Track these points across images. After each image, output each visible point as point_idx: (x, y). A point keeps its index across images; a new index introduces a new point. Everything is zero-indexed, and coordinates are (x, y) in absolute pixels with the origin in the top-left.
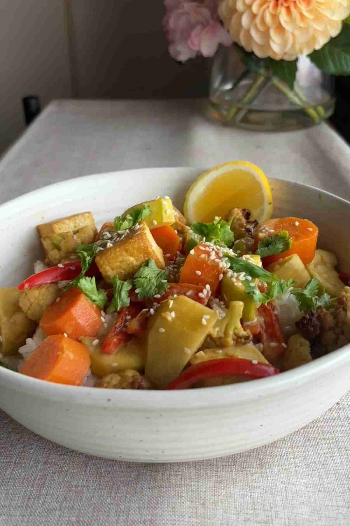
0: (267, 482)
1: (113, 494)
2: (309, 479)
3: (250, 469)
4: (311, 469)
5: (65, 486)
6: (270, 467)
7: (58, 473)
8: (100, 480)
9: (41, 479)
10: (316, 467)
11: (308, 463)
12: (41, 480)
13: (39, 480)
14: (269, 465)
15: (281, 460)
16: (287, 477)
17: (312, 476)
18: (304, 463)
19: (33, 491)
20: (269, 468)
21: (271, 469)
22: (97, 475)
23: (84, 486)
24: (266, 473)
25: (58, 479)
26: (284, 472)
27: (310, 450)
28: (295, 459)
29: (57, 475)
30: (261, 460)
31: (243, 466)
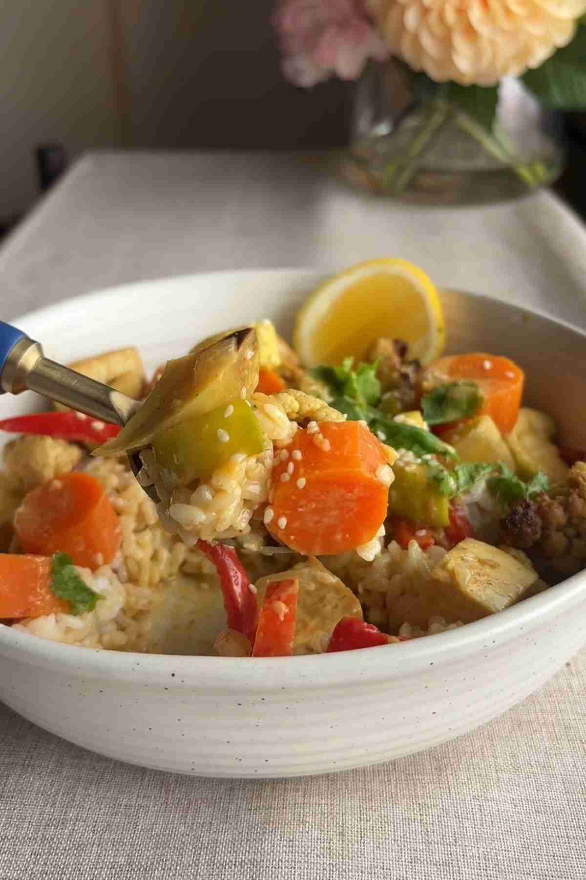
0: (449, 798)
1: (189, 819)
2: (520, 791)
3: (420, 776)
4: (524, 774)
5: (108, 806)
6: (453, 772)
7: (96, 783)
8: (167, 796)
9: (68, 793)
10: (531, 771)
11: (519, 766)
12: (68, 795)
13: (63, 794)
14: (451, 768)
15: (472, 759)
16: (482, 788)
17: (525, 787)
18: (511, 765)
19: (53, 812)
20: (452, 774)
21: (456, 775)
22: (162, 787)
23: (141, 806)
24: (447, 782)
25: (96, 794)
26: (477, 780)
27: (522, 743)
28: (496, 758)
29: (95, 787)
30: (439, 760)
31: (408, 772)
